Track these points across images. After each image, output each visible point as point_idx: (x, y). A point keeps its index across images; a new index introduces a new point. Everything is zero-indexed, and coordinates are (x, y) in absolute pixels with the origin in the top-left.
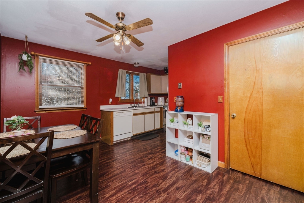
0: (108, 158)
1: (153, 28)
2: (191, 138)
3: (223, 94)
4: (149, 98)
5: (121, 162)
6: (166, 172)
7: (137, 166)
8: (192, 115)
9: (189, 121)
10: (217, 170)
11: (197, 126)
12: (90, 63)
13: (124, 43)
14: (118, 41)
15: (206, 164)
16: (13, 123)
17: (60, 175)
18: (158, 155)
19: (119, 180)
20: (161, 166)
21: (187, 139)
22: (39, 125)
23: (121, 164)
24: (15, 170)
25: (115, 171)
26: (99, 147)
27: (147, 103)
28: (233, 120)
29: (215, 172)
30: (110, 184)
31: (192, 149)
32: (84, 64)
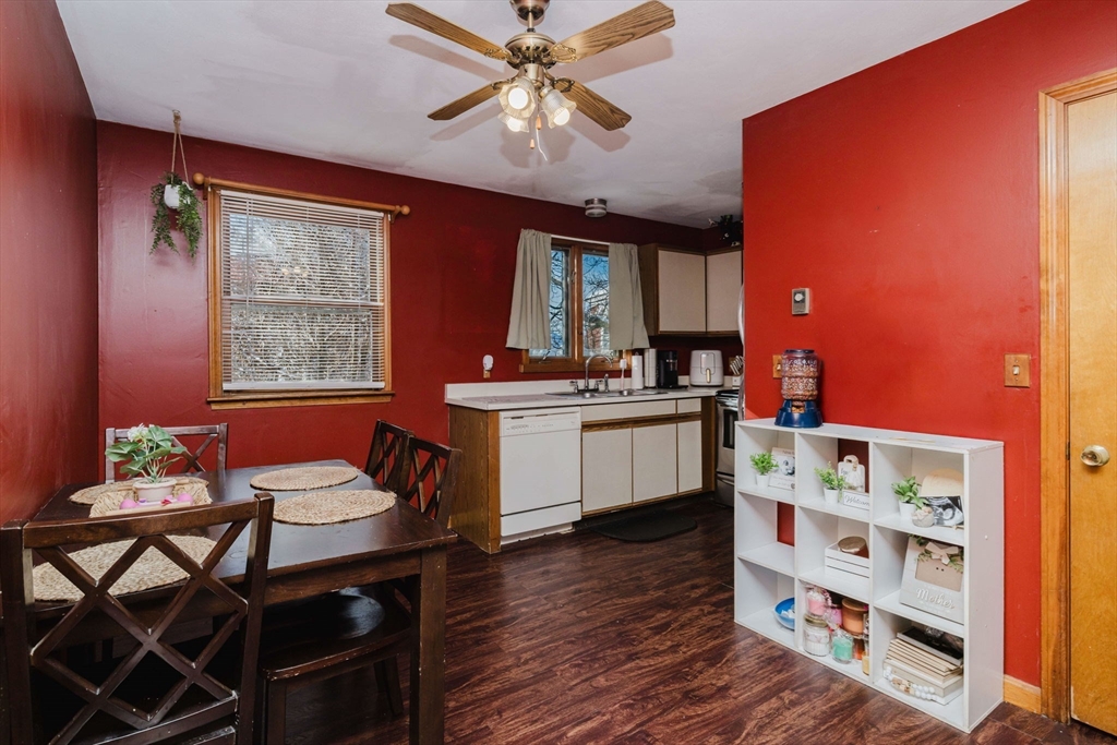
0: (480, 607)
1: (675, 45)
2: (857, 550)
3: (1030, 344)
4: (651, 355)
5: (533, 630)
6: (735, 698)
7: (604, 658)
8: (867, 443)
9: (850, 470)
10: (999, 719)
11: (892, 497)
12: (406, 210)
13: (544, 118)
14: (518, 114)
15: (939, 683)
16: (134, 452)
17: (296, 670)
18: (697, 617)
19: (529, 711)
20: (712, 671)
21: (838, 554)
22: (222, 458)
23: (534, 642)
24: (140, 644)
25: (508, 669)
26: (444, 567)
27: (644, 376)
28: (1089, 478)
29: (990, 731)
30: (490, 724)
31: (867, 606)
32: (382, 214)
